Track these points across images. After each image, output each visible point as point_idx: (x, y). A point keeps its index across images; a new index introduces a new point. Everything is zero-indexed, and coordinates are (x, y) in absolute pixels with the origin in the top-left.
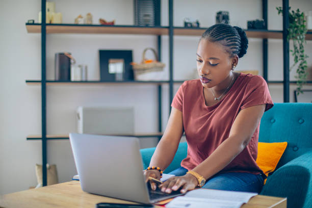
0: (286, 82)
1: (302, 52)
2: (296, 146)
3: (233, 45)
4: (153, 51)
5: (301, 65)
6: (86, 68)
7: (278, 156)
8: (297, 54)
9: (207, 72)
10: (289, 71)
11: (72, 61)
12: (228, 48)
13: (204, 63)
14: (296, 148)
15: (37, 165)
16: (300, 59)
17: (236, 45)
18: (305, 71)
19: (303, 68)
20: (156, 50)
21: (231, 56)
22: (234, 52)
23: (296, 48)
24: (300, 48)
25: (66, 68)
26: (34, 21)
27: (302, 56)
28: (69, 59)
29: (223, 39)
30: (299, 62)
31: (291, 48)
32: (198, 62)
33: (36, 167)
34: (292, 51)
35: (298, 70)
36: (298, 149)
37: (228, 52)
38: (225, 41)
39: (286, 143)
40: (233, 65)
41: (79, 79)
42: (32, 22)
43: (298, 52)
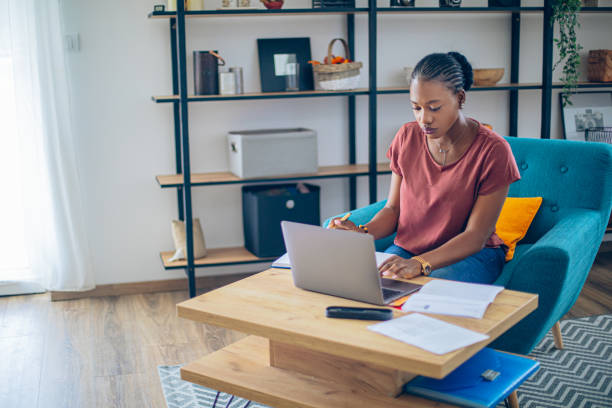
0: (546, 86)
1: (573, 40)
2: (555, 205)
3: (454, 77)
4: (342, 41)
5: (570, 60)
6: (241, 72)
7: (529, 218)
8: (565, 44)
9: (430, 120)
10: (551, 71)
11: (220, 62)
12: (448, 83)
13: (423, 110)
14: (555, 208)
15: (174, 221)
16: (569, 52)
17: (457, 76)
18: (576, 69)
19: (572, 65)
20: (346, 40)
21: (456, 92)
22: (458, 86)
23: (563, 35)
24: (570, 34)
25: (211, 73)
26: (163, 7)
27: (572, 47)
28: (216, 59)
29: (439, 73)
30: (568, 56)
31: (557, 35)
32: (415, 111)
33: (173, 225)
34: (556, 40)
35: (566, 67)
36: (558, 209)
37: (449, 88)
38: (442, 76)
39: (540, 199)
40: (460, 103)
41: (231, 93)
42: (161, 9)
43: (567, 42)
